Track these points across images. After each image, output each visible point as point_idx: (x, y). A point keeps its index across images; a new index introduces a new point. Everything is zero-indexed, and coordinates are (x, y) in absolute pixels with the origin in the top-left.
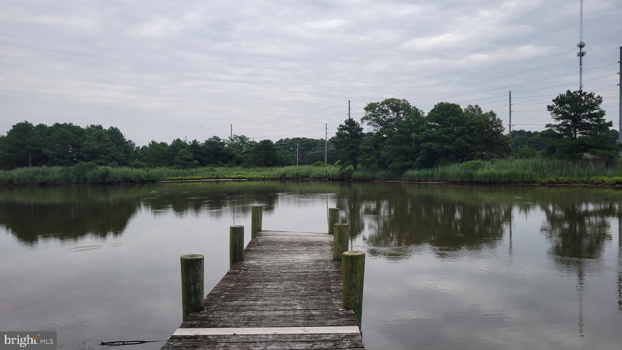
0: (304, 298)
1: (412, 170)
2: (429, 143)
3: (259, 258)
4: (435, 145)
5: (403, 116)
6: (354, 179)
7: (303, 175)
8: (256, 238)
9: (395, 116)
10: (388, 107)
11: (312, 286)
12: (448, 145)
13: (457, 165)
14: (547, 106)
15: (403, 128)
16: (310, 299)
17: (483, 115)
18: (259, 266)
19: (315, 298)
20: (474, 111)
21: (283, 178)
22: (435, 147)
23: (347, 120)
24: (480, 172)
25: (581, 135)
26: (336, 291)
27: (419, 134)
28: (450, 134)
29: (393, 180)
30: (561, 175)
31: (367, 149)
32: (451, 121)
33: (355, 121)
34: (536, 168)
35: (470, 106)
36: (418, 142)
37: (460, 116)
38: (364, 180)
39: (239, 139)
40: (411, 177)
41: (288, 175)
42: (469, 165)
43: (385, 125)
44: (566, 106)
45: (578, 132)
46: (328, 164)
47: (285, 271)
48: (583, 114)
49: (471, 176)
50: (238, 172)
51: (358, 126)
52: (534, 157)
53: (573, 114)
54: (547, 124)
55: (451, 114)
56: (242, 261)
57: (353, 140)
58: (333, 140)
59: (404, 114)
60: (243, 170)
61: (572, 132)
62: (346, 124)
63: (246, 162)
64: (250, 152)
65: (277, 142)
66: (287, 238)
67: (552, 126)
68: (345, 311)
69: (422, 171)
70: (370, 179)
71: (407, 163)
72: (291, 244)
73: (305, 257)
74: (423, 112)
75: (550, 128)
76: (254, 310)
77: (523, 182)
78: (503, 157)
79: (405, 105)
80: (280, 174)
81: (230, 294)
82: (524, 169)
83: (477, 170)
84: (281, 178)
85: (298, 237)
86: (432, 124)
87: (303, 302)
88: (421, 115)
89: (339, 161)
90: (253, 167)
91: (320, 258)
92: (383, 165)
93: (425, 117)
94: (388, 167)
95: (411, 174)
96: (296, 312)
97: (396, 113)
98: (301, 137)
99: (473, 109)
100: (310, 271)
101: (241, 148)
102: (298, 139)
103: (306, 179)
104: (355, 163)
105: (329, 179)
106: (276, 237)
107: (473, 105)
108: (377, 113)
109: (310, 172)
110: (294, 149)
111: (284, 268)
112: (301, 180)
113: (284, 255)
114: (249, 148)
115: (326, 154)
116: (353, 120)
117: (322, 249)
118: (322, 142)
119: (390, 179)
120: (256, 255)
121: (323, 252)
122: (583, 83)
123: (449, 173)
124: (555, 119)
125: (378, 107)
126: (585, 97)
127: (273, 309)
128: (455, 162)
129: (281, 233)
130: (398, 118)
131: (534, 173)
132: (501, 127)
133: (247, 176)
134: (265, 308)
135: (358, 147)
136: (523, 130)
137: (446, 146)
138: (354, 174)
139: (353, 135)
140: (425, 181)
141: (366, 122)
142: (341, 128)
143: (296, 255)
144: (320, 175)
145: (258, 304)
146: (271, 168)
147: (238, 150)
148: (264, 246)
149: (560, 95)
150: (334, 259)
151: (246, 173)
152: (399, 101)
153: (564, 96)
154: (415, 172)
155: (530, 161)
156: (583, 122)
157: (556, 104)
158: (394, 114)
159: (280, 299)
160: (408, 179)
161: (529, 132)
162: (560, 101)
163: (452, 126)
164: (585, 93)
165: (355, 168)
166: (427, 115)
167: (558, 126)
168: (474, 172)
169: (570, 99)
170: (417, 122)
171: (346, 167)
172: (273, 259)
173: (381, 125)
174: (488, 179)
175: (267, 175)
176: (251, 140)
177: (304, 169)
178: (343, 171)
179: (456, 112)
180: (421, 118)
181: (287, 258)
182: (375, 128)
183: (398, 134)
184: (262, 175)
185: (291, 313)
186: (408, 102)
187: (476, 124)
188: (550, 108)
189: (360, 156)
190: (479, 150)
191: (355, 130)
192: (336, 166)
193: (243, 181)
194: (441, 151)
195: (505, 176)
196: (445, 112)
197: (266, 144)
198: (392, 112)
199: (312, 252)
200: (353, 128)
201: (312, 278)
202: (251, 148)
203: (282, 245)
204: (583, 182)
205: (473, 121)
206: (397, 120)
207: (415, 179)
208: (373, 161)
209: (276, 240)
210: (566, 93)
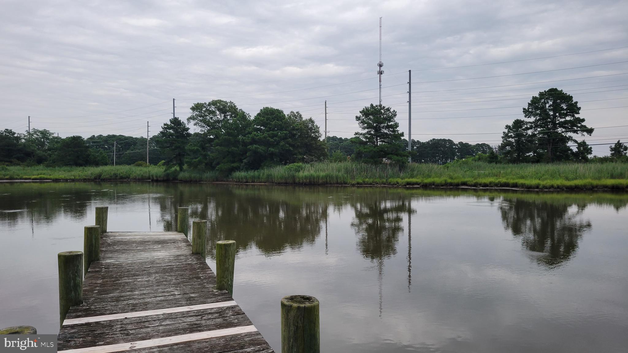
0: (178, 285)
1: (240, 172)
2: (256, 146)
3: (114, 257)
4: (261, 148)
5: (230, 118)
6: (180, 181)
7: (122, 176)
8: (104, 240)
9: (222, 118)
10: (215, 108)
11: (182, 275)
12: (273, 148)
13: (281, 167)
14: (356, 117)
15: (230, 129)
16: (184, 285)
17: (304, 122)
18: (120, 264)
19: (189, 285)
20: (295, 118)
21: (98, 179)
22: (261, 150)
23: (172, 119)
24: (301, 174)
25: (381, 143)
26: (205, 278)
27: (245, 137)
28: (275, 138)
29: (221, 181)
30: (367, 177)
31: (193, 149)
32: (275, 126)
33: (180, 121)
34: (347, 171)
35: (292, 112)
36: (245, 144)
37: (283, 121)
38: (191, 181)
39: (40, 134)
40: (239, 178)
41: (104, 176)
42: (292, 168)
43: (212, 126)
44: (370, 118)
45: (379, 140)
46: (151, 165)
47: (149, 266)
48: (382, 125)
49: (294, 177)
50: (40, 172)
51: (184, 125)
52: (346, 161)
53: (375, 124)
54: (355, 133)
55: (276, 119)
56: (97, 261)
57: (179, 140)
58: (154, 139)
59: (231, 116)
60: (45, 169)
61: (375, 140)
62: (171, 122)
63: (50, 161)
64: (56, 149)
65: (89, 138)
66: (138, 238)
67: (360, 134)
68: (219, 292)
69: (249, 172)
70: (197, 181)
71: (235, 165)
72: (144, 243)
73: (163, 253)
74: (249, 115)
75: (358, 136)
76: (133, 299)
77: (337, 183)
78: (321, 161)
79: (232, 107)
80: (94, 175)
81: (102, 289)
82: (338, 171)
83: (299, 172)
84: (95, 178)
85: (149, 237)
86: (258, 127)
87: (178, 289)
88: (248, 118)
89: (163, 161)
90: (59, 166)
91: (179, 253)
92: (210, 166)
93: (251, 120)
94: (215, 168)
95: (238, 175)
96: (175, 296)
97: (223, 115)
98: (118, 135)
99: (295, 115)
100: (173, 264)
101: (43, 144)
102: (114, 136)
103: (125, 180)
104: (181, 165)
105: (153, 181)
106: (125, 237)
107: (295, 112)
108: (204, 113)
109: (131, 172)
110: (109, 148)
111: (147, 264)
112: (120, 181)
113: (141, 253)
114: (54, 145)
115: (148, 153)
116: (178, 119)
117: (177, 246)
118: (142, 141)
119: (217, 181)
120: (111, 255)
121: (179, 248)
122: (382, 98)
123: (274, 174)
124: (362, 128)
125: (205, 107)
126: (384, 111)
127: (153, 297)
128: (279, 165)
129: (129, 234)
130: (225, 120)
131: (346, 176)
132: (318, 133)
133: (51, 177)
134: (144, 296)
135: (184, 147)
136: (335, 137)
137: (271, 149)
138: (180, 175)
139: (179, 134)
140: (252, 182)
141: (192, 122)
142: (166, 126)
143: (153, 252)
144: (142, 175)
145: (135, 294)
146: (82, 167)
147: (38, 147)
148: (115, 246)
149: (365, 107)
150: (193, 253)
151: (50, 173)
152: (226, 103)
153: (368, 109)
154: (242, 173)
155: (342, 165)
156: (382, 131)
157: (362, 115)
158: (221, 116)
159: (155, 288)
160: (236, 180)
161: (341, 138)
162: (366, 112)
163: (277, 130)
164: (384, 108)
165: (181, 169)
166: (254, 119)
167: (364, 134)
168: (297, 174)
169: (373, 112)
170: (244, 125)
171: (171, 168)
172: (131, 257)
173: (209, 126)
174: (308, 181)
175: (78, 175)
176: (56, 135)
177: (123, 169)
178: (168, 171)
179: (280, 117)
180: (247, 121)
181: (145, 255)
182: (202, 128)
183: (226, 136)
184: (71, 176)
185: (172, 297)
186: (235, 105)
187: (297, 130)
188: (358, 118)
189: (187, 157)
190: (301, 154)
191: (181, 130)
192: (160, 166)
193: (47, 182)
194: (266, 154)
195: (322, 178)
196: (270, 117)
197: (76, 141)
198: (219, 114)
199: (168, 249)
200: (179, 128)
201: (178, 269)
202: (56, 144)
203: (135, 244)
204: (383, 183)
205: (295, 126)
206: (224, 122)
207: (242, 181)
208: (200, 162)
209: (126, 240)
210: (370, 106)
